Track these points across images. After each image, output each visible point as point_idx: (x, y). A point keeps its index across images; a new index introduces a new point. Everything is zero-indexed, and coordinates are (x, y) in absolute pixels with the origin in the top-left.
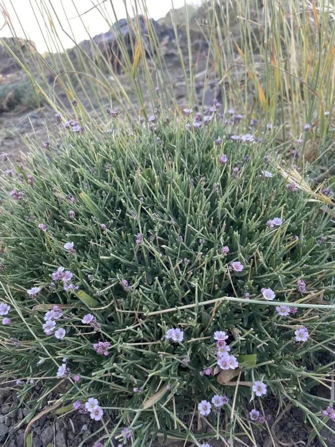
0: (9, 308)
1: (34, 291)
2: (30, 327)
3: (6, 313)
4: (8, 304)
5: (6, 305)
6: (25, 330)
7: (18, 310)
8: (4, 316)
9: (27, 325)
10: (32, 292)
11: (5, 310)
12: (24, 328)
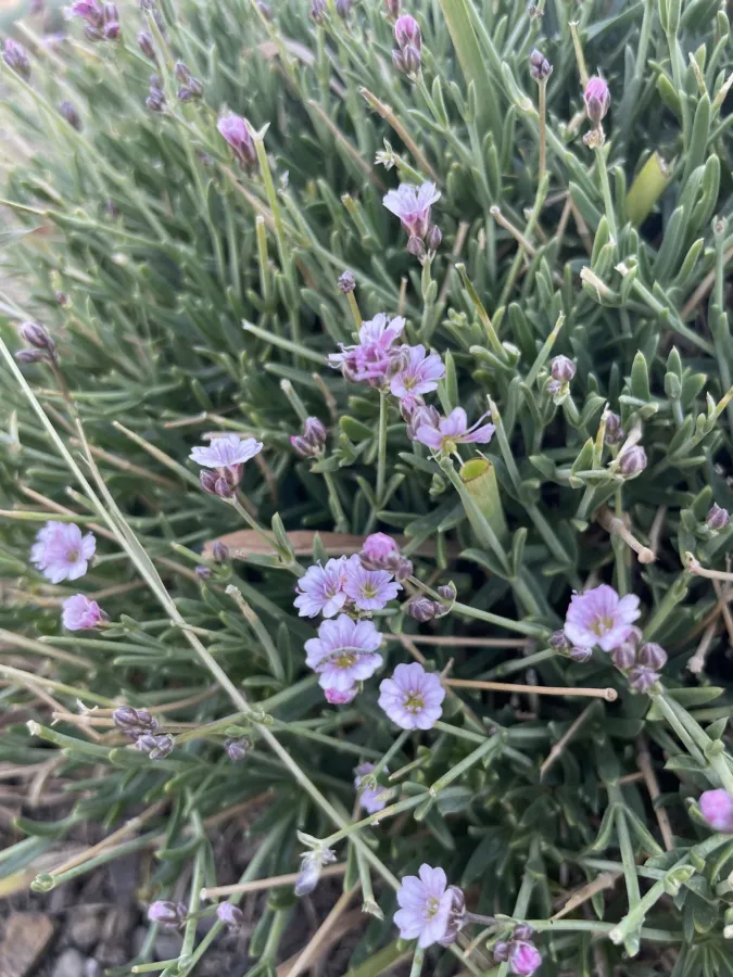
0: (89, 546)
1: (227, 453)
2: (205, 642)
3: (78, 571)
4: (84, 530)
5: (74, 531)
6: (169, 653)
7: (137, 554)
8: (67, 585)
9: (191, 632)
10: (214, 458)
11: (71, 558)
12: (168, 642)
